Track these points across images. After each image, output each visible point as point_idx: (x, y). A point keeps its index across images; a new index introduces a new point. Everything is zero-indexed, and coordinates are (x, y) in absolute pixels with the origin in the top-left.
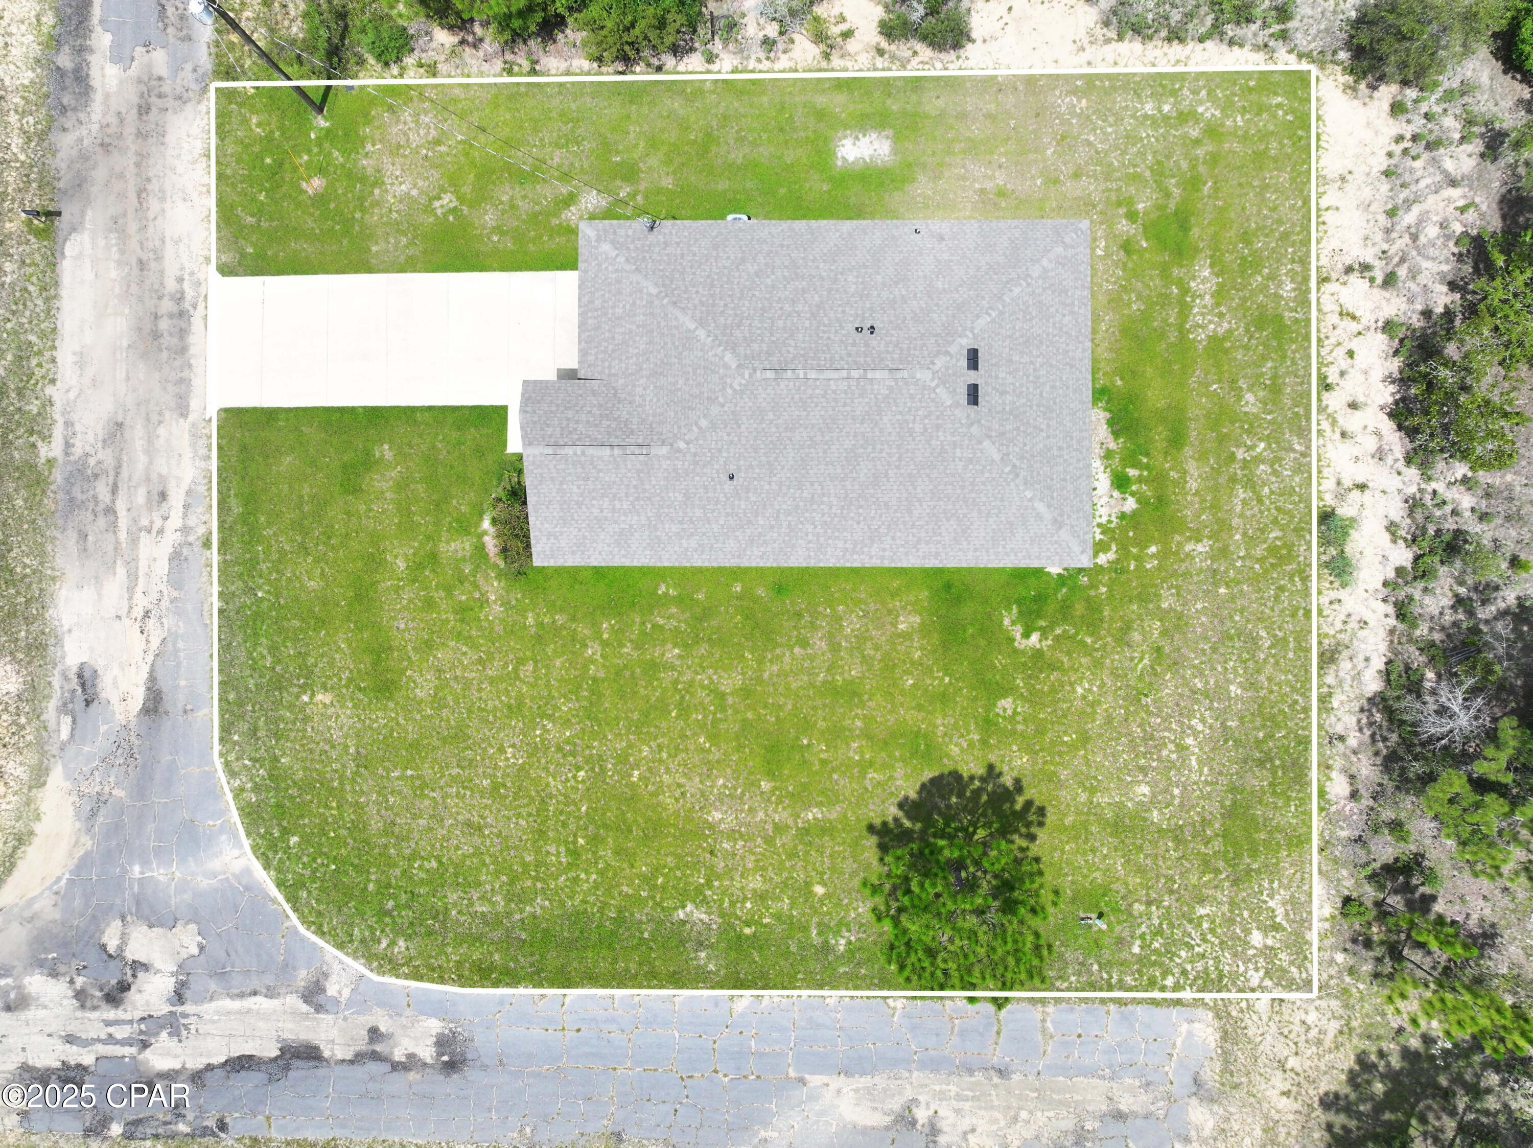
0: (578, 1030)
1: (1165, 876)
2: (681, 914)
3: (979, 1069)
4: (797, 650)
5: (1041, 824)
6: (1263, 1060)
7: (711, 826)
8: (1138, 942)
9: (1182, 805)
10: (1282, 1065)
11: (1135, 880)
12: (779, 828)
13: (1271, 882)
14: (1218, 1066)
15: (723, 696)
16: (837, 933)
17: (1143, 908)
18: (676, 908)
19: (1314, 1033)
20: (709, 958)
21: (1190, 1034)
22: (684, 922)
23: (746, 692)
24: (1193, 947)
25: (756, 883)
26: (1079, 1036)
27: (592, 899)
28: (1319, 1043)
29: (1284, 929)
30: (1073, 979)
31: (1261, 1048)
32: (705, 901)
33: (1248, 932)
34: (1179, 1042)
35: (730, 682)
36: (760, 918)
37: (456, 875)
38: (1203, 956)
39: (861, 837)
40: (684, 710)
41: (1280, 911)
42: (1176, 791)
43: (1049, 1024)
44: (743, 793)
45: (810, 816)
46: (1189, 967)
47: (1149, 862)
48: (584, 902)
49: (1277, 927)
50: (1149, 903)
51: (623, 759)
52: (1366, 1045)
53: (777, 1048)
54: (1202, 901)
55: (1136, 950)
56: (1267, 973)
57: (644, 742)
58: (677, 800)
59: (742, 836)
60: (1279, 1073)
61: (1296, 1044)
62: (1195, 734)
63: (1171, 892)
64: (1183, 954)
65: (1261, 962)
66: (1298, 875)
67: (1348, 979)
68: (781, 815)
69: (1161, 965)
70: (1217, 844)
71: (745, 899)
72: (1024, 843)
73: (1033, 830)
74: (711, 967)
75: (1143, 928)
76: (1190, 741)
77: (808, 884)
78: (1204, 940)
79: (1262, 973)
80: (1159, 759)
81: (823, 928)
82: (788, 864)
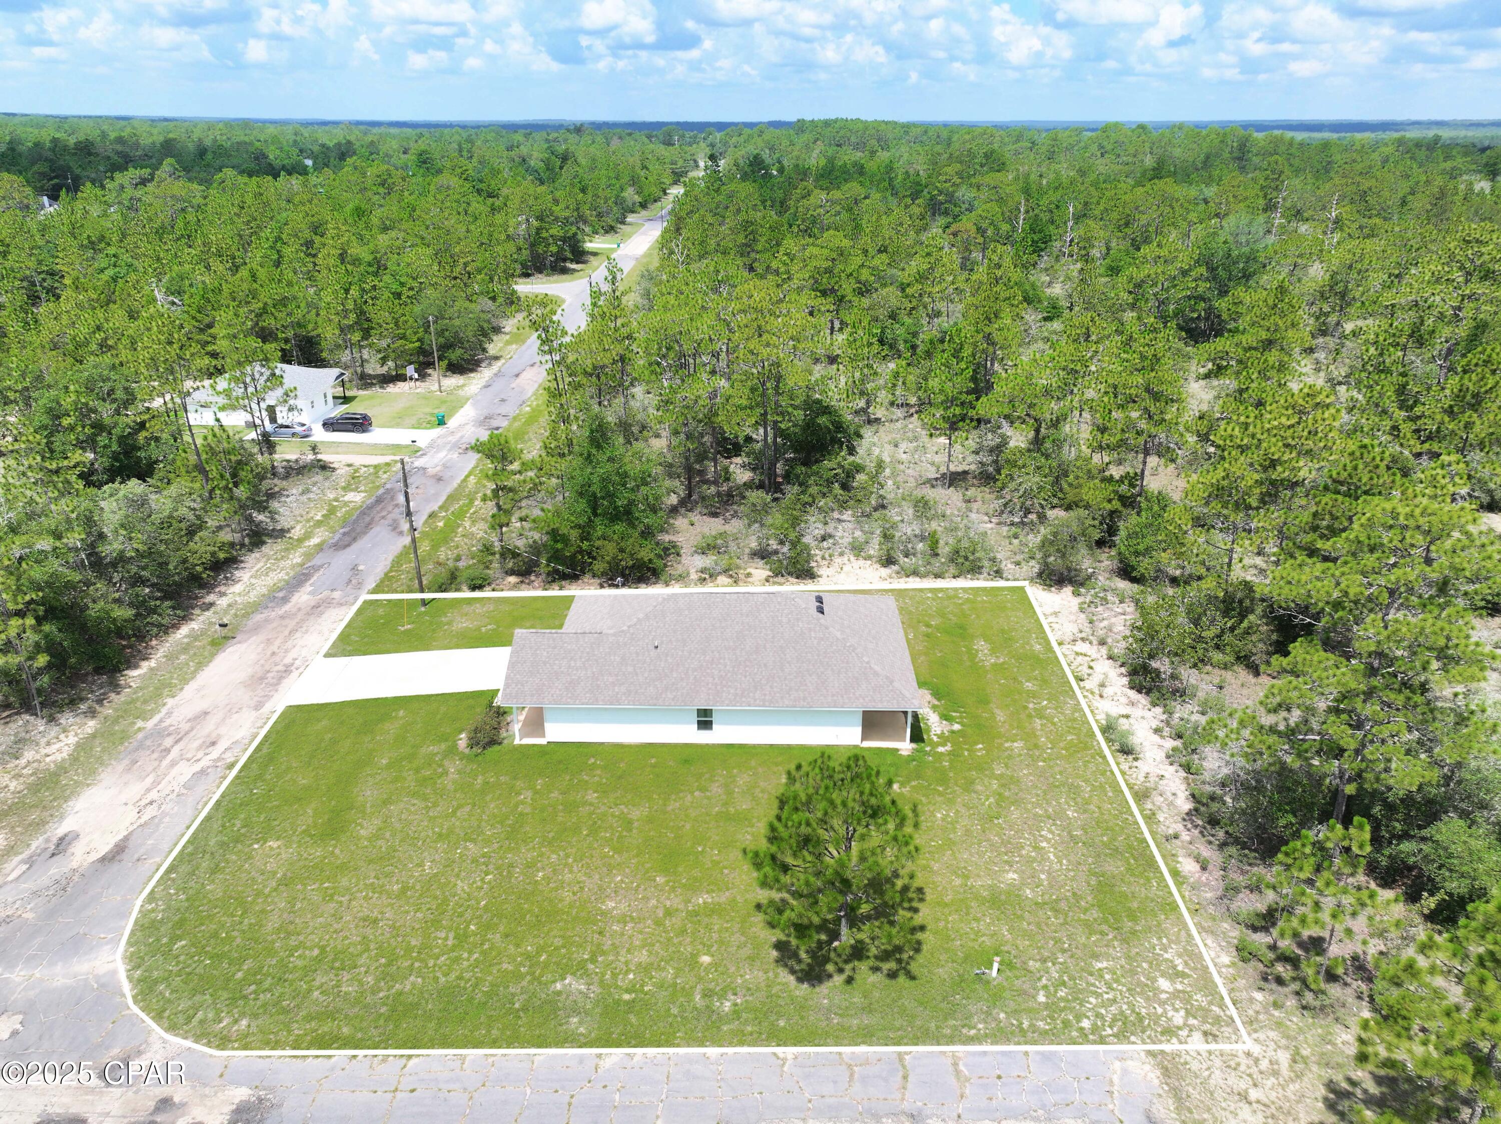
0: (412, 1091)
1: (1053, 938)
2: (559, 986)
3: (887, 1115)
4: (697, 793)
5: (922, 900)
6: (1219, 1094)
7: (603, 914)
8: (1042, 993)
9: (1051, 886)
10: (1244, 1097)
11: (1023, 943)
12: (669, 913)
13: (1160, 938)
14: (1171, 1103)
15: (630, 822)
16: (722, 997)
17: (1038, 965)
18: (554, 982)
19: (1264, 1064)
20: (581, 1023)
21: (1125, 1072)
22: (559, 993)
23: (650, 820)
24: (1101, 995)
25: (643, 956)
26: (999, 1077)
27: (467, 975)
28: (1276, 1073)
29: (1189, 976)
30: (981, 1026)
31: (1212, 1082)
32: (587, 974)
33: (1154, 980)
34: (1116, 1079)
35: (637, 814)
36: (642, 986)
37: (334, 960)
38: (1114, 1001)
39: (749, 915)
40: (594, 831)
41: (1178, 961)
42: (1043, 877)
43: (961, 1067)
44: (638, 886)
45: (701, 901)
46: (1103, 1011)
47: (1032, 927)
48: (460, 978)
49: (1183, 975)
50: (1044, 961)
51: (530, 866)
52: (1329, 1073)
53: (645, 1100)
54: (1096, 957)
55: (1041, 998)
56: (1188, 1013)
57: (553, 852)
58: (574, 894)
59: (632, 918)
60: (1246, 1107)
61: (1250, 1075)
62: (1048, 841)
63: (1064, 951)
64: (1092, 1000)
65: (1178, 1005)
66: (1183, 933)
67: (1276, 1013)
68: (675, 901)
69: (1072, 1009)
70: (1095, 914)
71: (627, 972)
72: (909, 915)
73: (915, 904)
74: (582, 1030)
75: (1044, 981)
76: (1044, 844)
77: (694, 956)
78: (1110, 988)
79: (1182, 1013)
80: (1020, 856)
81: (707, 994)
82: (675, 941)
